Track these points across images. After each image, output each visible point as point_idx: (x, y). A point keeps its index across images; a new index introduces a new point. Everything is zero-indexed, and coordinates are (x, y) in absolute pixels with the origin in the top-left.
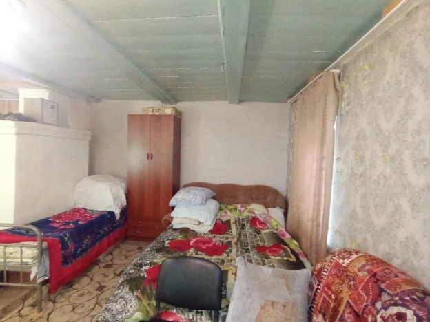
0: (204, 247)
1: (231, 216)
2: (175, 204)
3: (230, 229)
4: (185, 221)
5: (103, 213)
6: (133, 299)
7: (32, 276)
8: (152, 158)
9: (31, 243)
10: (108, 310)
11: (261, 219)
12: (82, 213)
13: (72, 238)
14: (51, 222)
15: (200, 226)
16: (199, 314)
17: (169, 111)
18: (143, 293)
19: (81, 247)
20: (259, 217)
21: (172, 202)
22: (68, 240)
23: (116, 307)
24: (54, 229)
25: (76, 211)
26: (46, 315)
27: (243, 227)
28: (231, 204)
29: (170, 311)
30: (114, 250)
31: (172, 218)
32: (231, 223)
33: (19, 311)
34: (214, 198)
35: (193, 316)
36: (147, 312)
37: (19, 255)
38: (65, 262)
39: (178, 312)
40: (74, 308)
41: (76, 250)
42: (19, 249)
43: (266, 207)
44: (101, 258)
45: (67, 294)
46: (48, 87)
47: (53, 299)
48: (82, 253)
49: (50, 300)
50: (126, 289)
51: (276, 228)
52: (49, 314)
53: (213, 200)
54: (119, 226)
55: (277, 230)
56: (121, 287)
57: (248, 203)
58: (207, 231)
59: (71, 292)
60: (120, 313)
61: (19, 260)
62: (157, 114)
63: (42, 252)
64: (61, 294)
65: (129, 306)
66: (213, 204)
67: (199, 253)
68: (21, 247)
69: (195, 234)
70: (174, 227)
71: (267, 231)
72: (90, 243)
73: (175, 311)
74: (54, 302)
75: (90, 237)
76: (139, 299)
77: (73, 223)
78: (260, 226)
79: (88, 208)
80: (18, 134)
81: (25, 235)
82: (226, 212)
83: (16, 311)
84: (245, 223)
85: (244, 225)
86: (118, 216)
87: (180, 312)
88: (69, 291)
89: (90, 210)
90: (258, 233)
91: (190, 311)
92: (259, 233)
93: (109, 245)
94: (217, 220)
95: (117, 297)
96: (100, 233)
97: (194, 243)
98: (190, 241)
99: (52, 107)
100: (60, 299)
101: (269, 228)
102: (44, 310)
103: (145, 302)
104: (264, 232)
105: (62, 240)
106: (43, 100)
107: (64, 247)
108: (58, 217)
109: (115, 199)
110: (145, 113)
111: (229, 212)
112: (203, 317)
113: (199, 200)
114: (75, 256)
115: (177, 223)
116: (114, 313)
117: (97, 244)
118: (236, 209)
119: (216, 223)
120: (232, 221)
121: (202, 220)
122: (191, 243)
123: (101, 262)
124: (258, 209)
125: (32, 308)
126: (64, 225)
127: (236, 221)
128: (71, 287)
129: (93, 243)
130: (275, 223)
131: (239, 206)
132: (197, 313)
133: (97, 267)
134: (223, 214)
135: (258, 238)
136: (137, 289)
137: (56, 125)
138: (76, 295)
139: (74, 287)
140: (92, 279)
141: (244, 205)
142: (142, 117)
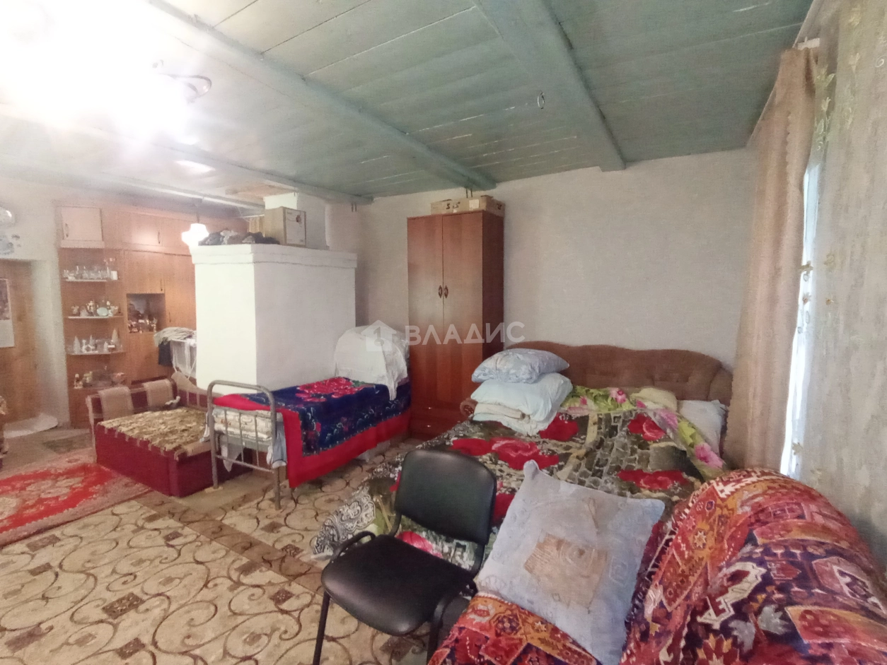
0: (513, 455)
1: (592, 409)
2: (481, 377)
3: (585, 433)
4: (495, 409)
5: (369, 386)
6: (370, 505)
7: (269, 458)
8: (446, 296)
9: (265, 413)
10: (338, 513)
11: (655, 419)
12: (341, 385)
13: (317, 415)
14: (299, 392)
15: (523, 422)
16: (461, 549)
17: (475, 204)
18: (385, 500)
19: (332, 431)
20: (651, 415)
21: (477, 375)
22: (312, 417)
23: (349, 511)
24: (300, 401)
25: (336, 380)
26: (284, 514)
27: (612, 431)
28: (598, 387)
29: (417, 533)
30: (387, 450)
31: (475, 403)
32: (590, 422)
33: (258, 503)
34: (564, 373)
35: (450, 548)
36: (386, 526)
37: (254, 428)
38: (308, 448)
39: (428, 538)
40: (317, 515)
41: (324, 434)
42: (253, 418)
43: (681, 397)
44: (366, 456)
45: (312, 498)
46: (296, 189)
47: (296, 498)
48: (332, 441)
49: (292, 498)
50: (365, 492)
51: (690, 441)
52: (287, 515)
53: (558, 376)
54: (396, 411)
55: (692, 446)
56: (360, 488)
57: (638, 385)
58: (535, 432)
59: (320, 495)
60: (351, 520)
61: (254, 434)
62: (455, 211)
63: (276, 425)
64: (307, 494)
65: (363, 515)
66: (556, 385)
67: (500, 462)
68: (256, 416)
69: (509, 433)
70: (475, 419)
71: (663, 445)
72: (346, 429)
73: (424, 534)
74: (296, 502)
75: (345, 419)
76: (378, 507)
77: (325, 396)
78: (648, 434)
79: (353, 378)
80: (256, 262)
81: (264, 403)
82: (584, 402)
83: (256, 502)
84: (619, 425)
85: (615, 428)
86: (393, 394)
87: (431, 538)
88: (316, 493)
89: (354, 381)
90: (641, 447)
91: (448, 541)
92: (643, 445)
93: (379, 439)
94: (559, 414)
95: (352, 500)
96: (363, 417)
97: (499, 448)
98: (493, 442)
99: (298, 220)
100: (304, 501)
101: (669, 439)
102: (283, 508)
103: (386, 514)
104: (655, 445)
105: (304, 415)
106: (284, 209)
107: (307, 425)
108: (310, 387)
109: (388, 365)
110: (435, 212)
111: (590, 403)
112: (465, 555)
113: (524, 372)
114: (322, 442)
115: (481, 414)
116: (343, 518)
117: (358, 433)
118: (606, 397)
119: (556, 420)
120: (593, 418)
121: (527, 412)
122: (495, 447)
123: (366, 464)
124: (655, 400)
125: (271, 502)
126: (313, 397)
127: (600, 420)
128: (321, 488)
129: (351, 431)
130: (688, 432)
131: (614, 392)
132: (458, 545)
133: (358, 469)
134: (577, 405)
135: (637, 456)
136: (379, 493)
137: (305, 246)
138: (324, 499)
139: (324, 489)
140: (348, 484)
141: (627, 389)
142: (430, 220)
